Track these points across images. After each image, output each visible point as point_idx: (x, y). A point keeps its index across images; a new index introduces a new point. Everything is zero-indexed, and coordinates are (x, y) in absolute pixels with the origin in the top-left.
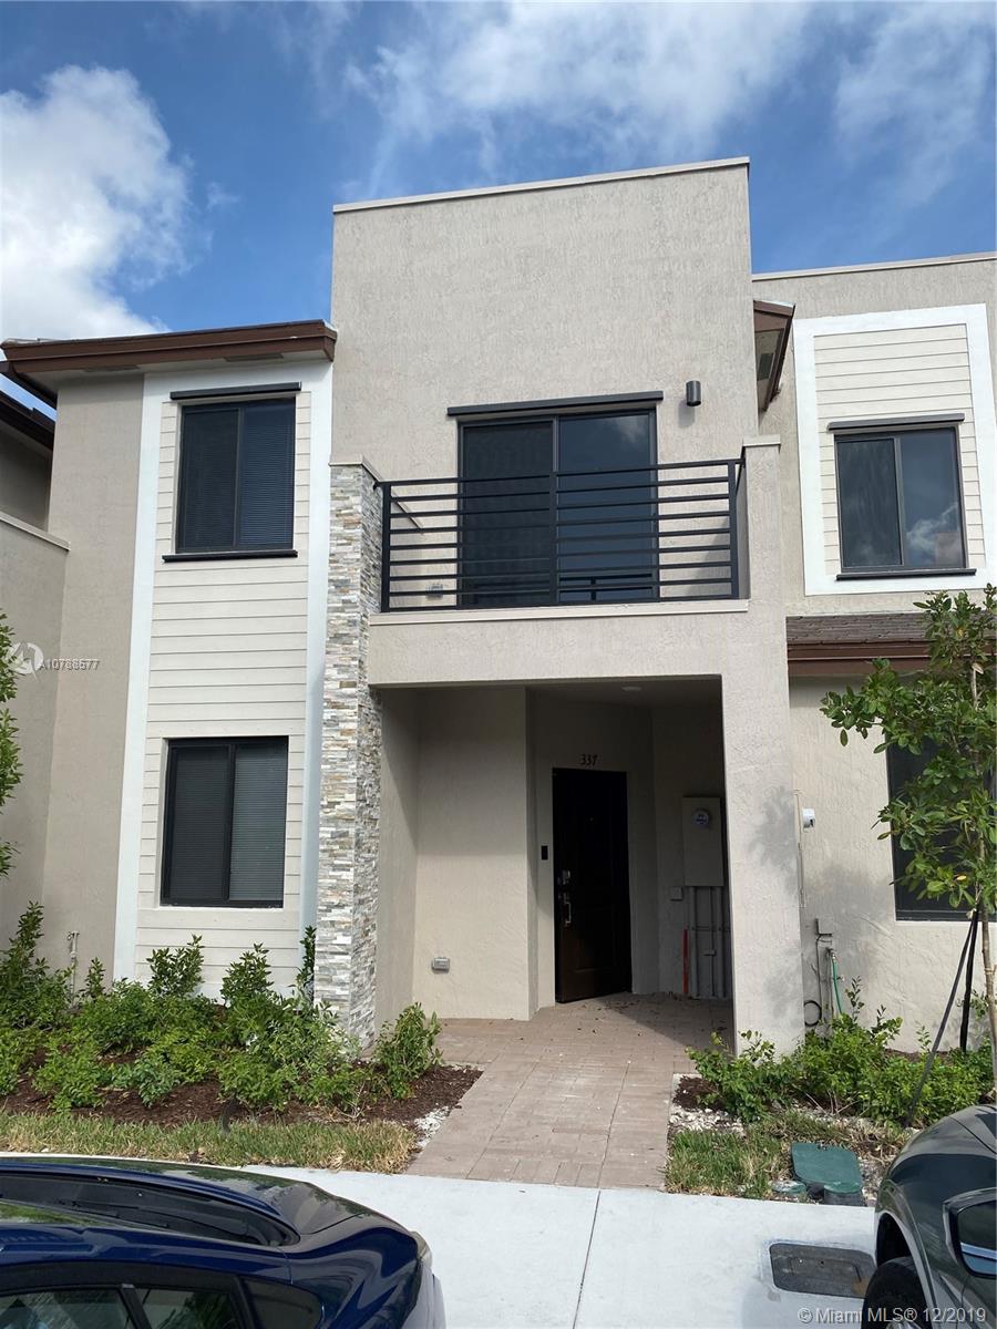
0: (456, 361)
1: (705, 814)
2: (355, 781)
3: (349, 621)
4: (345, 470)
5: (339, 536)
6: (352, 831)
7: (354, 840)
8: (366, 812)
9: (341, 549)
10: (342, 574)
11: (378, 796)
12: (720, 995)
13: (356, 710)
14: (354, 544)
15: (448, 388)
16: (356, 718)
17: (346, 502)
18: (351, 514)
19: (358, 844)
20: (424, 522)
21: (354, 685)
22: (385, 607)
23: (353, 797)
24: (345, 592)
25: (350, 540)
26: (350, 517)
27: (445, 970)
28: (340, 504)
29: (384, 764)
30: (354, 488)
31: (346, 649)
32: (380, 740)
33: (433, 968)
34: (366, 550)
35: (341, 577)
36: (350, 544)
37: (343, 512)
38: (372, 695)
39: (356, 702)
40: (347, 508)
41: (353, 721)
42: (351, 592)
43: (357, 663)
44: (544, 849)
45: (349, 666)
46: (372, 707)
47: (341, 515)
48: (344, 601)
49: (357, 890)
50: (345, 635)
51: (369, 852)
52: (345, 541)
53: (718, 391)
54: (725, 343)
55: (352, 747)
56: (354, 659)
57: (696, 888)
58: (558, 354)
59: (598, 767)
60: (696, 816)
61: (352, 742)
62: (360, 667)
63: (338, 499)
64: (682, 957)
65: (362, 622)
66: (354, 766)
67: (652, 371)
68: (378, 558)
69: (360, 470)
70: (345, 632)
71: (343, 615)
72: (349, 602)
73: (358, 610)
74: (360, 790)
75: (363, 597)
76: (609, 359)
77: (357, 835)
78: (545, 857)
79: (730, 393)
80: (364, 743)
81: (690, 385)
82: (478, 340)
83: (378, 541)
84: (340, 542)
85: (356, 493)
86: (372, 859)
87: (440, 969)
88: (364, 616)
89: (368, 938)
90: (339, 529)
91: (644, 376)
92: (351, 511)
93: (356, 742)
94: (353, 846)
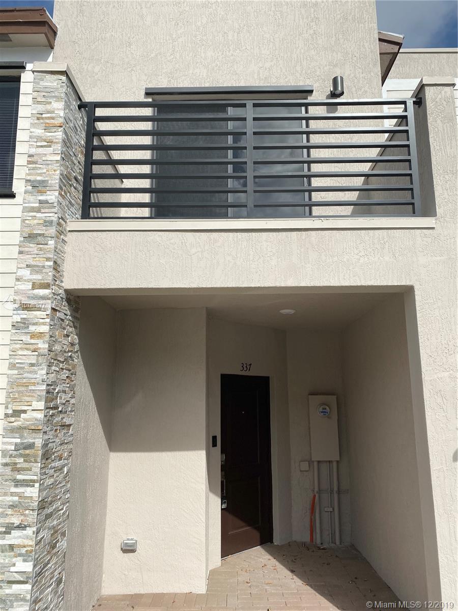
0: (152, 55)
1: (327, 408)
2: (44, 387)
3: (45, 222)
4: (48, 76)
5: (39, 138)
6: (39, 442)
7: (40, 453)
8: (57, 419)
9: (40, 150)
10: (41, 174)
11: (73, 401)
12: (338, 542)
13: (49, 312)
14: (54, 147)
15: (146, 75)
16: (48, 320)
17: (49, 107)
18: (53, 118)
19: (46, 456)
20: (123, 169)
21: (47, 286)
22: (85, 215)
23: (41, 405)
24: (42, 193)
25: (50, 143)
26: (52, 121)
27: (133, 551)
28: (40, 108)
29: (81, 371)
30: (56, 94)
31: (41, 249)
32: (77, 348)
33: (122, 549)
34: (66, 157)
35: (39, 178)
36: (50, 146)
37: (44, 116)
38: (68, 301)
39: (49, 305)
40: (48, 112)
41: (44, 324)
42: (48, 193)
43: (51, 263)
44: (214, 438)
45: (43, 267)
46: (68, 313)
47: (42, 118)
48: (41, 202)
49: (43, 505)
50: (40, 235)
51: (60, 459)
52: (46, 144)
53: (354, 89)
54: (357, 55)
55: (41, 351)
56: (48, 259)
57: (319, 462)
58: (232, 55)
59: (252, 373)
60: (321, 409)
61: (43, 346)
62: (54, 269)
63: (39, 103)
64: (308, 513)
65: (59, 224)
66: (44, 372)
67: (304, 72)
68: (80, 173)
69: (64, 78)
70: (39, 232)
71: (39, 215)
72: (47, 202)
73: (55, 210)
74: (50, 396)
75: (61, 199)
76: (272, 61)
77: (45, 445)
78: (214, 445)
79: (363, 90)
80: (57, 347)
81: (335, 80)
82: (171, 41)
83: (81, 158)
84: (39, 144)
85: (58, 99)
86: (63, 466)
87: (128, 549)
88: (62, 218)
89: (55, 550)
90: (39, 132)
91: (298, 75)
92: (54, 115)
93: (47, 346)
94: (39, 459)
